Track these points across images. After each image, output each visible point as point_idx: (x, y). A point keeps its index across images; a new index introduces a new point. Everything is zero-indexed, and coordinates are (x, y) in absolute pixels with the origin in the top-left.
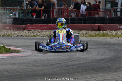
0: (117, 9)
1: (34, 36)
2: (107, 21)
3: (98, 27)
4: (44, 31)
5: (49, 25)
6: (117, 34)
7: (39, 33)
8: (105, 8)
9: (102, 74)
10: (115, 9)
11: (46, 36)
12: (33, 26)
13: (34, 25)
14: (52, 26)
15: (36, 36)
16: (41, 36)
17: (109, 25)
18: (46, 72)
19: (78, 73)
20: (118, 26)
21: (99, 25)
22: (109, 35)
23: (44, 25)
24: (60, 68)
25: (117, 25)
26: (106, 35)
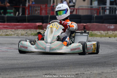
0: (105, 7)
1: (6, 35)
2: (94, 19)
3: (83, 27)
4: (19, 30)
5: (25, 23)
6: (107, 34)
7: (13, 32)
8: (91, 6)
9: (98, 68)
10: (103, 7)
11: (21, 36)
12: (4, 25)
13: (6, 23)
14: (28, 25)
15: (9, 35)
16: (15, 35)
17: (97, 25)
18: (29, 65)
19: (69, 67)
20: (108, 26)
21: (85, 24)
22: (97, 35)
23: (18, 24)
24: (45, 62)
25: (106, 25)
26: (94, 35)
